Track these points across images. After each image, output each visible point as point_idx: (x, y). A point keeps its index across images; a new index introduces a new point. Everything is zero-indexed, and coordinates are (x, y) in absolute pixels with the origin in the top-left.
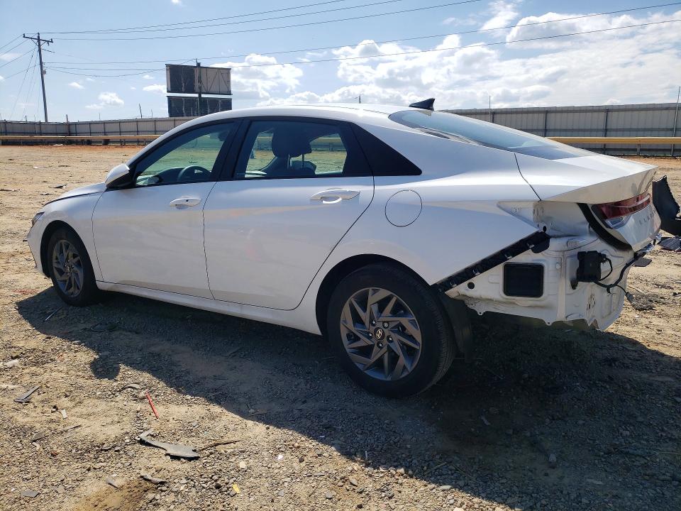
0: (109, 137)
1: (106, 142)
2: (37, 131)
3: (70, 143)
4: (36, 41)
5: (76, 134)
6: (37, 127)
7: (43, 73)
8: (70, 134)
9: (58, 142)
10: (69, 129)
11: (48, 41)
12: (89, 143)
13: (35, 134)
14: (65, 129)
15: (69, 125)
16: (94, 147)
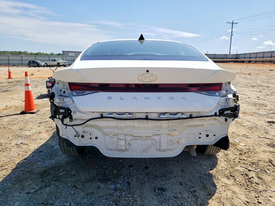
0: (251, 59)
1: (250, 62)
2: (225, 57)
3: (236, 62)
4: (231, 24)
5: (239, 58)
6: (226, 56)
7: (232, 35)
8: (237, 58)
9: (232, 61)
10: (237, 56)
11: (236, 23)
12: (243, 62)
13: (224, 58)
14: (235, 57)
15: (237, 55)
16: (245, 64)
